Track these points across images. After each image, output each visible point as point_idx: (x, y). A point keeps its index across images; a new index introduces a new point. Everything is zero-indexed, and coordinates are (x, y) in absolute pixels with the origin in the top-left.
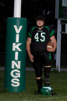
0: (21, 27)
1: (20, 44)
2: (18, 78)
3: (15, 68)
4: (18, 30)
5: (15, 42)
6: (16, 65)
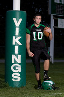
1: (20, 38)
2: (19, 72)
6: (16, 59)
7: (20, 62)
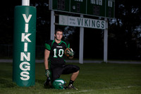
0: (30, 16)
2: (28, 71)
3: (25, 60)
4: (27, 19)
5: (24, 32)
7: (29, 60)
